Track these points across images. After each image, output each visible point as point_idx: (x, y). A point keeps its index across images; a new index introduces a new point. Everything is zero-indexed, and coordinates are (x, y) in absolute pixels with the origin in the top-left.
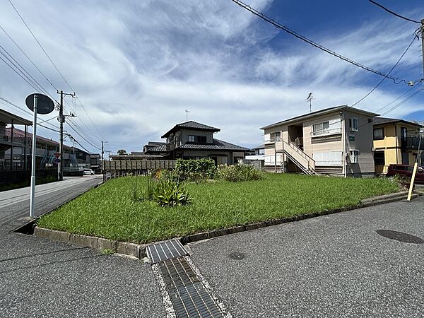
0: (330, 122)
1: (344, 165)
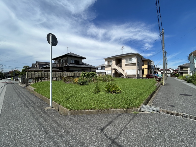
0: (132, 58)
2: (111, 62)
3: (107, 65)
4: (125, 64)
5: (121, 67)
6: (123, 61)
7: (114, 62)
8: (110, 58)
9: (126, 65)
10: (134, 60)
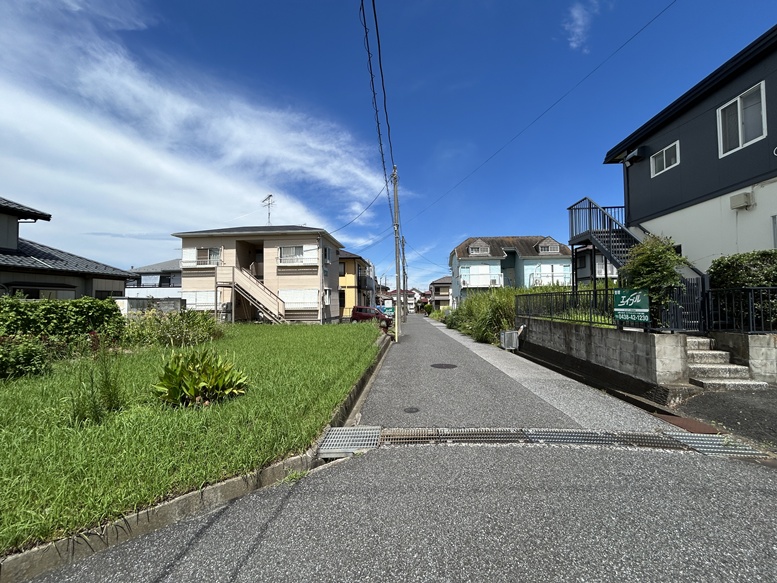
0: (305, 247)
1: (319, 307)
2: (214, 251)
3: (194, 265)
4: (279, 267)
5: (259, 277)
6: (271, 255)
7: (230, 256)
8: (212, 237)
9: (283, 270)
10: (312, 254)
